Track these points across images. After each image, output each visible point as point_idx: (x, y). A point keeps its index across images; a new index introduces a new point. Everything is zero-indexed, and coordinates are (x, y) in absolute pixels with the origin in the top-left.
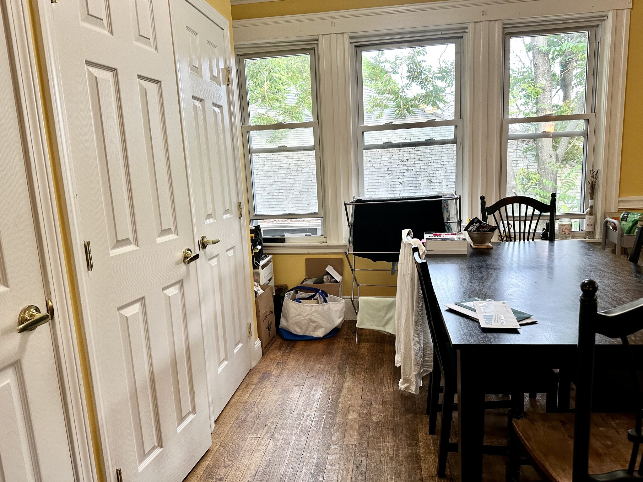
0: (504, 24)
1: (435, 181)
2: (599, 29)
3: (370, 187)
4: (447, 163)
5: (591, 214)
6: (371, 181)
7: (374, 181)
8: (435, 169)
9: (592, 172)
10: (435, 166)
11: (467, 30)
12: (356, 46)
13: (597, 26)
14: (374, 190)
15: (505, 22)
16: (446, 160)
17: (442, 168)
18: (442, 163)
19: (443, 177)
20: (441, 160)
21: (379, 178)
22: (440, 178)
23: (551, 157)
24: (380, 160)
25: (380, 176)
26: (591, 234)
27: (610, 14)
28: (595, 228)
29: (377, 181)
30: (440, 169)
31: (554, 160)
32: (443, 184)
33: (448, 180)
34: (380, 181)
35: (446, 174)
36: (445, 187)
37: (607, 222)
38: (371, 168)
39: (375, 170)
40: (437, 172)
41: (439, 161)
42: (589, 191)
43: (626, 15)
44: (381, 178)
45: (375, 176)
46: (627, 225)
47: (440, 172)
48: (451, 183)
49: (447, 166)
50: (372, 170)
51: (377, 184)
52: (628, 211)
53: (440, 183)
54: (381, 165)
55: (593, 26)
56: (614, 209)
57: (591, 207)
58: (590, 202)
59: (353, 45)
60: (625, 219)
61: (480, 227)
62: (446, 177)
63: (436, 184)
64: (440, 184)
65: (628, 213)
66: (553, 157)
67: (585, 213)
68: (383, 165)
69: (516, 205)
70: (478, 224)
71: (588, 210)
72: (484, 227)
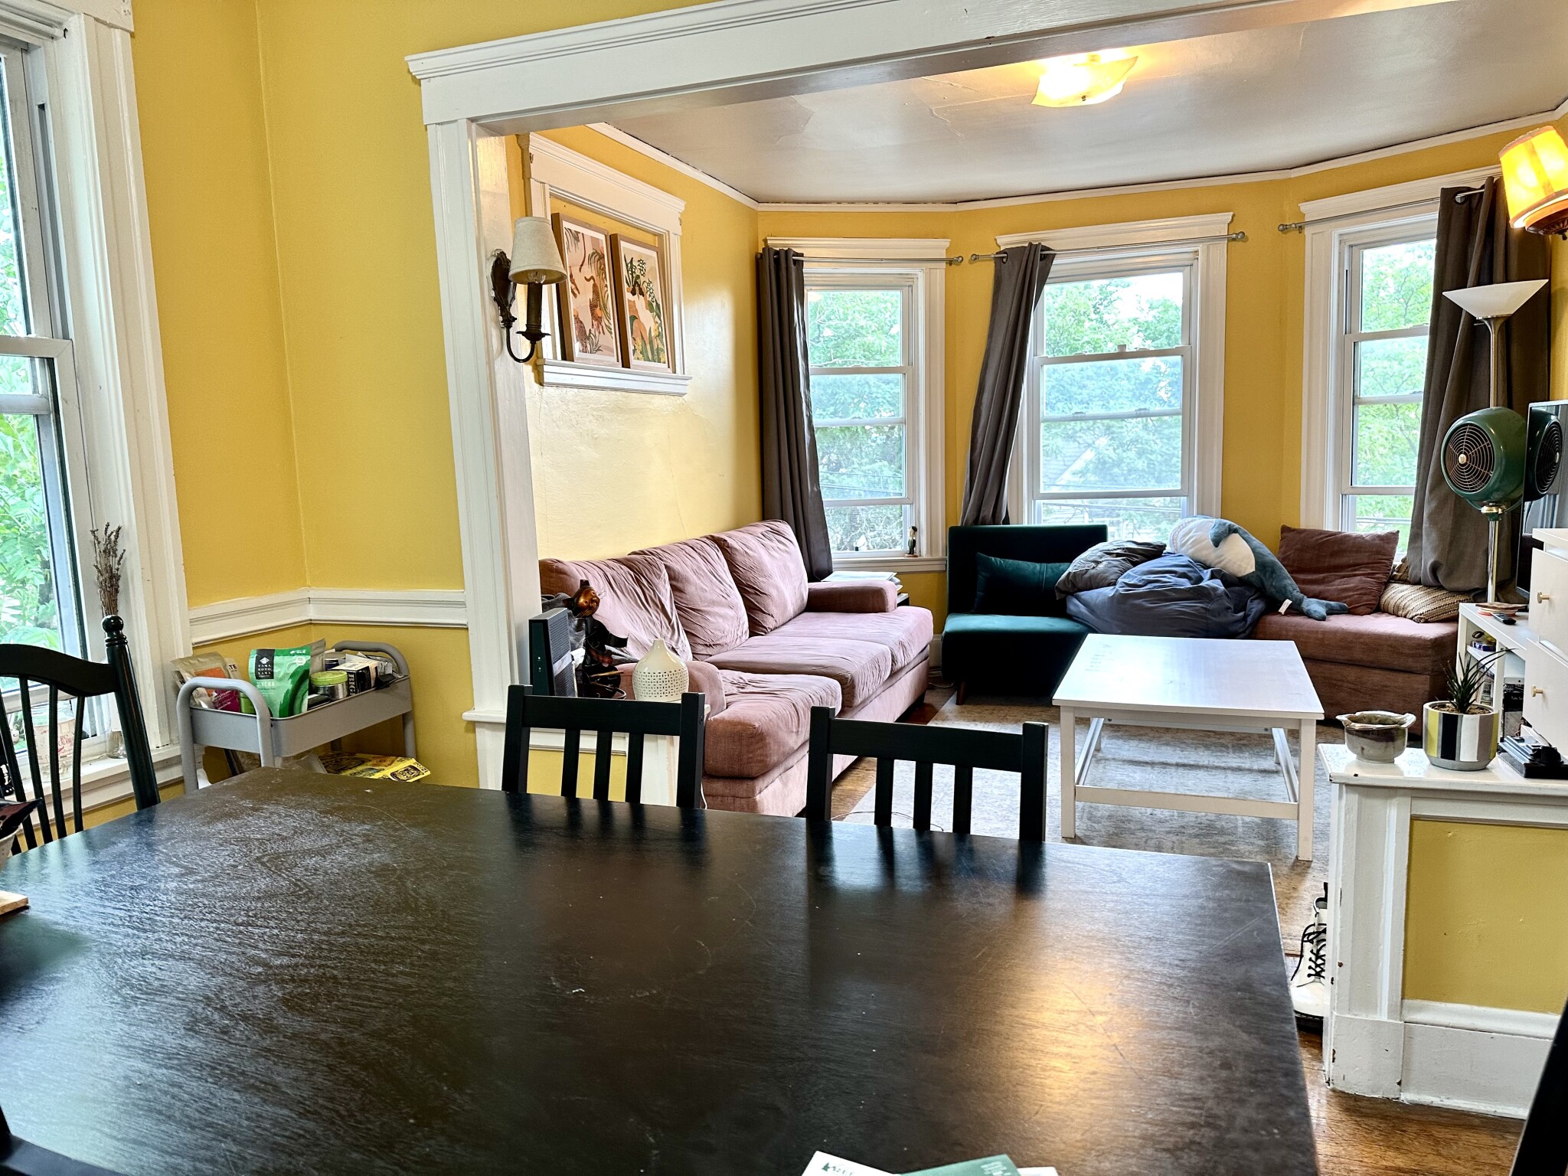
9: (100, 534)
37: (194, 689)
56: (182, 648)
60: (267, 672)
65: (272, 653)
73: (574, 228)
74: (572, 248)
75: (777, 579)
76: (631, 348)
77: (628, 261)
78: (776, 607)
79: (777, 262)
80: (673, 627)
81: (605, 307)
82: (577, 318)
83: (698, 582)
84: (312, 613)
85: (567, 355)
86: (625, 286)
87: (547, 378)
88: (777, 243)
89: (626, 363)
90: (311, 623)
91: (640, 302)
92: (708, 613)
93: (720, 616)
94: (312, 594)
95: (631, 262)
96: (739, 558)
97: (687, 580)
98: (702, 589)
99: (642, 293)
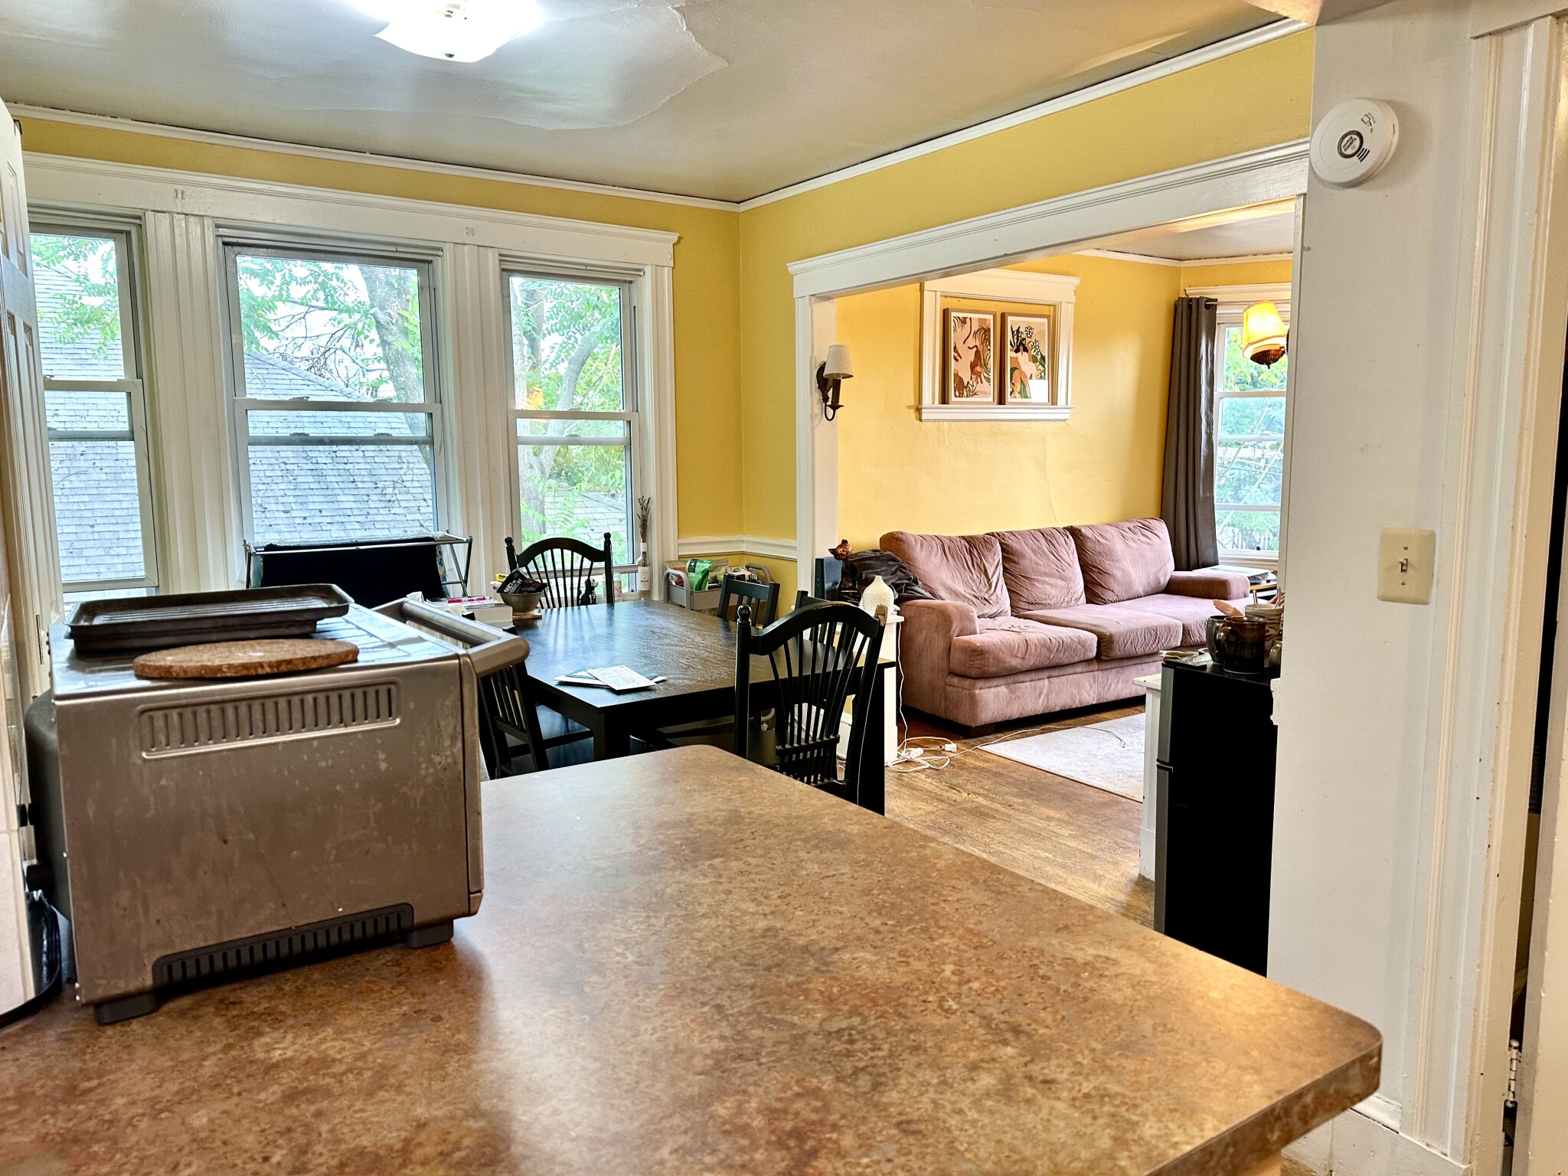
0: (500, 255)
1: (274, 507)
2: (633, 286)
3: (99, 521)
4: (295, 467)
5: (645, 565)
6: (97, 506)
7: (106, 506)
8: (269, 480)
9: (641, 501)
10: (268, 474)
11: (440, 253)
12: (225, 244)
13: (631, 282)
14: (112, 528)
15: (504, 252)
16: (292, 461)
17: (286, 479)
18: (283, 466)
19: (292, 499)
20: (281, 460)
21: (121, 498)
22: (285, 499)
23: (532, 467)
24: (114, 451)
25: (123, 491)
26: (647, 594)
27: (648, 270)
28: (651, 587)
29: (117, 505)
30: (279, 480)
31: (538, 473)
32: (294, 514)
33: (305, 506)
34: (125, 505)
35: (298, 493)
36: (301, 521)
37: (668, 574)
38: (91, 471)
39: (104, 477)
40: (274, 487)
41: (273, 461)
42: (640, 530)
43: (667, 273)
44: (127, 498)
45: (108, 491)
46: (696, 577)
47: (282, 486)
48: (313, 512)
49: (296, 473)
50: (95, 477)
51: (117, 513)
52: (695, 559)
53: (286, 512)
54: (119, 463)
55: (625, 282)
56: (673, 557)
57: (644, 553)
58: (642, 547)
59: (220, 240)
60: (692, 569)
61: (522, 584)
62: (301, 499)
63: (276, 515)
64: (289, 515)
65: (695, 561)
66: (535, 466)
67: (636, 563)
68: (124, 464)
69: (557, 552)
70: (520, 581)
71: (641, 558)
72: (529, 585)
73: (962, 315)
74: (959, 329)
75: (1127, 565)
76: (1009, 389)
77: (1015, 329)
78: (1118, 585)
79: (1190, 307)
80: (990, 585)
81: (986, 365)
82: (956, 375)
83: (1034, 557)
84: (744, 548)
85: (944, 400)
86: (1009, 347)
87: (924, 417)
88: (1194, 292)
89: (1001, 401)
90: (743, 553)
91: (1023, 358)
92: (1037, 581)
93: (1048, 584)
94: (744, 538)
95: (1018, 331)
96: (1089, 545)
97: (1023, 556)
98: (1036, 563)
99: (1026, 350)
